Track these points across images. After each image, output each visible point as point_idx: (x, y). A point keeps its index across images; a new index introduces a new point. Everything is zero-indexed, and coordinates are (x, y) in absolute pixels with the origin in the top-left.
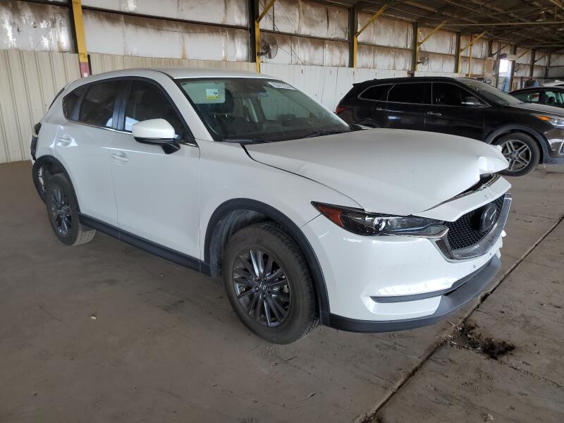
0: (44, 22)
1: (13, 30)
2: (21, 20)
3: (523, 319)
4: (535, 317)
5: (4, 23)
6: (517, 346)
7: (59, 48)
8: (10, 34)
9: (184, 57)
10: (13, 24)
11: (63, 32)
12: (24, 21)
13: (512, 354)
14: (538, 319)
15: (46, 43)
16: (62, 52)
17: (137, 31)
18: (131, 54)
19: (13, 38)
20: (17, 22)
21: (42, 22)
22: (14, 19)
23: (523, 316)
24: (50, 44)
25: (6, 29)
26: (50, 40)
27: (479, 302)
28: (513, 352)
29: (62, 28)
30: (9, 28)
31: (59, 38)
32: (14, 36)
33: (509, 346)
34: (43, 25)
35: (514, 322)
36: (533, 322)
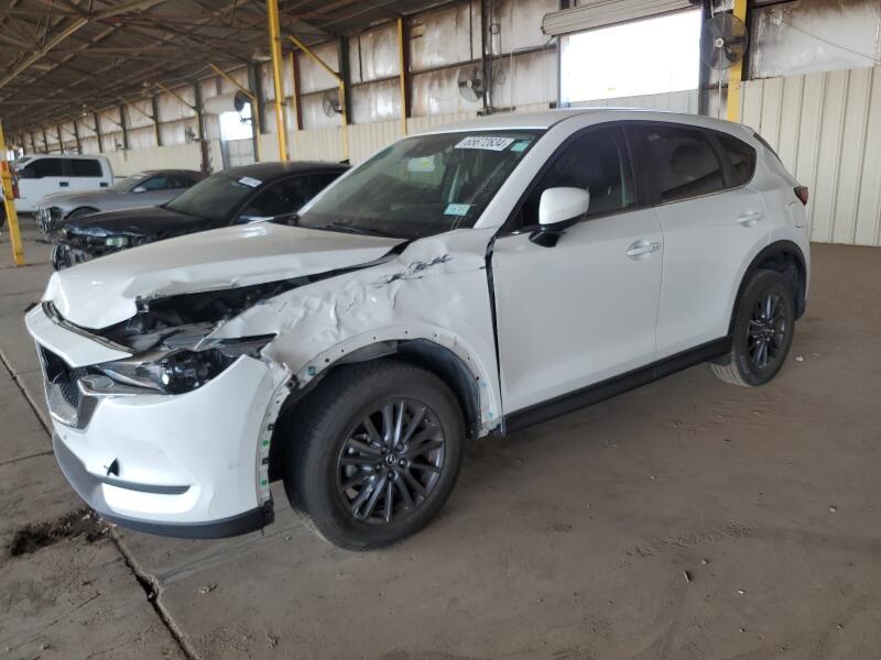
3: (46, 596)
4: (32, 615)
6: (13, 559)
13: (8, 547)
14: (25, 616)
23: (53, 602)
27: (142, 573)
28: (9, 550)
33: (22, 552)
35: (51, 582)
36: (26, 605)
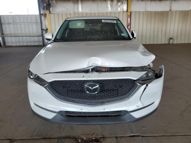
0: (120, 3)
1: (110, 7)
2: (113, 3)
5: (108, 4)
7: (123, 10)
8: (109, 8)
9: (170, 10)
10: (111, 5)
11: (125, 5)
12: (114, 3)
15: (119, 9)
16: (123, 12)
17: (151, 2)
18: (148, 11)
19: (110, 9)
20: (112, 4)
21: (119, 3)
22: (111, 3)
24: (120, 10)
25: (108, 6)
26: (120, 8)
29: (125, 4)
30: (109, 6)
31: (123, 7)
32: (110, 8)
34: (119, 4)
